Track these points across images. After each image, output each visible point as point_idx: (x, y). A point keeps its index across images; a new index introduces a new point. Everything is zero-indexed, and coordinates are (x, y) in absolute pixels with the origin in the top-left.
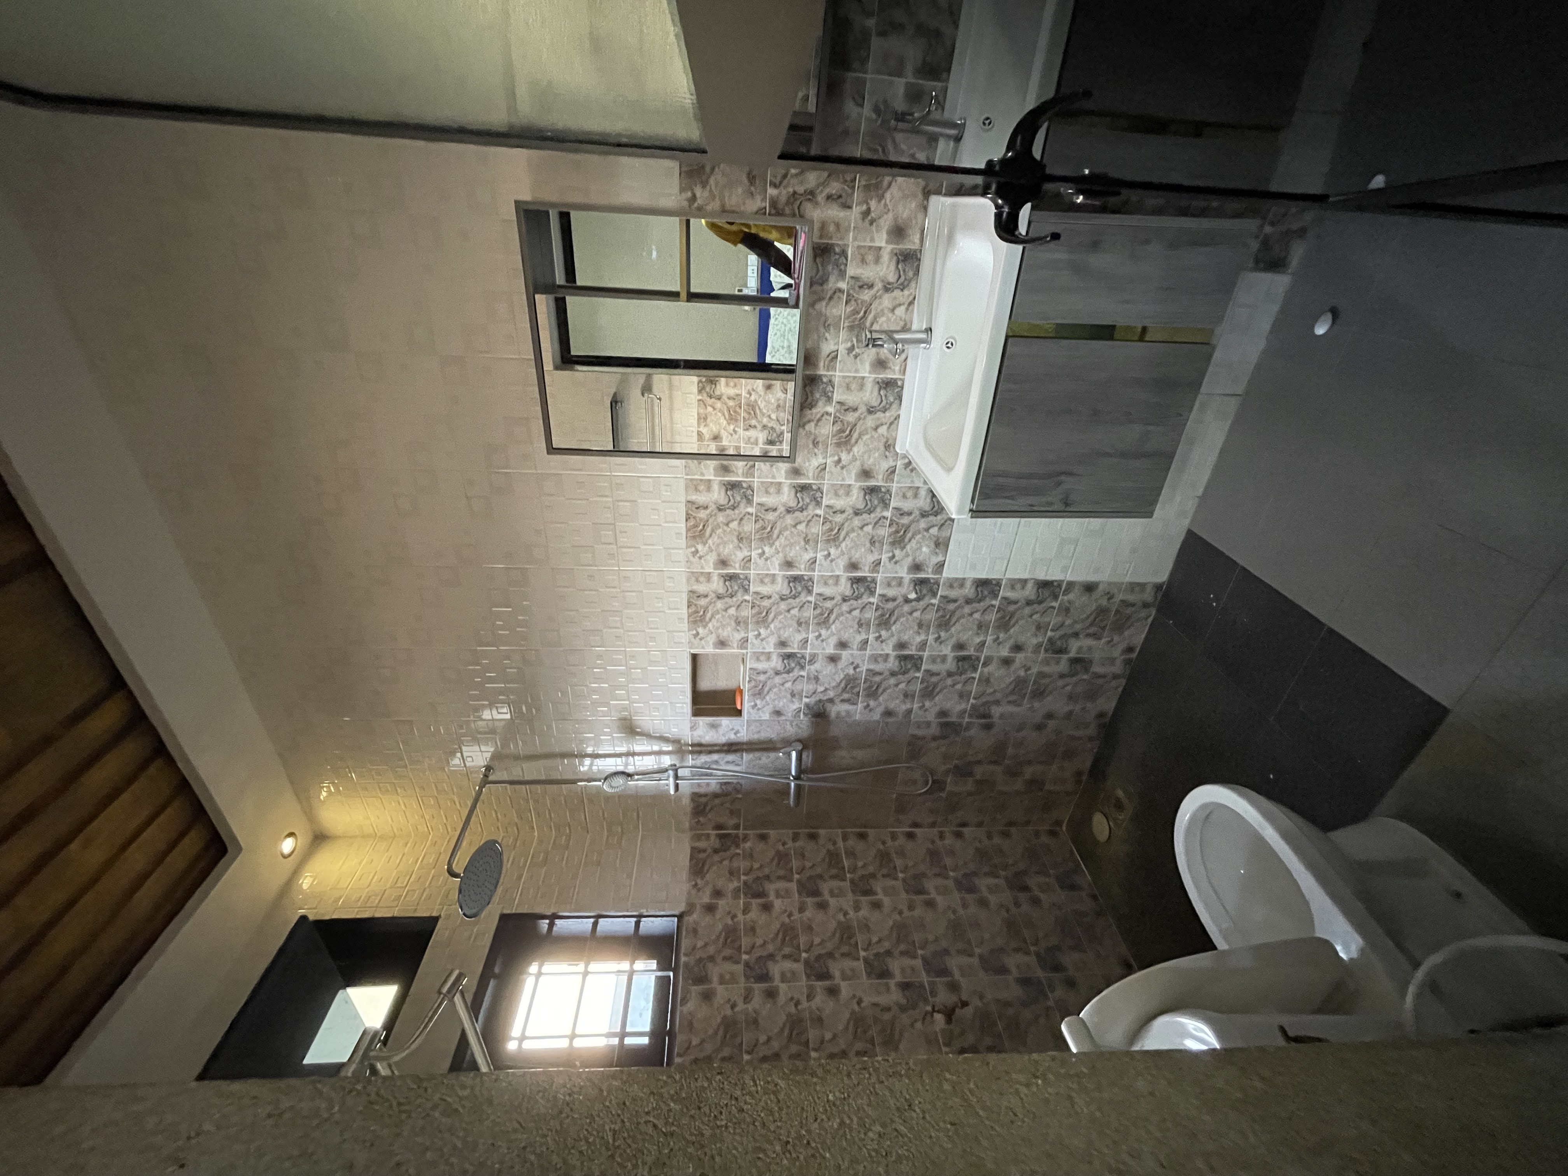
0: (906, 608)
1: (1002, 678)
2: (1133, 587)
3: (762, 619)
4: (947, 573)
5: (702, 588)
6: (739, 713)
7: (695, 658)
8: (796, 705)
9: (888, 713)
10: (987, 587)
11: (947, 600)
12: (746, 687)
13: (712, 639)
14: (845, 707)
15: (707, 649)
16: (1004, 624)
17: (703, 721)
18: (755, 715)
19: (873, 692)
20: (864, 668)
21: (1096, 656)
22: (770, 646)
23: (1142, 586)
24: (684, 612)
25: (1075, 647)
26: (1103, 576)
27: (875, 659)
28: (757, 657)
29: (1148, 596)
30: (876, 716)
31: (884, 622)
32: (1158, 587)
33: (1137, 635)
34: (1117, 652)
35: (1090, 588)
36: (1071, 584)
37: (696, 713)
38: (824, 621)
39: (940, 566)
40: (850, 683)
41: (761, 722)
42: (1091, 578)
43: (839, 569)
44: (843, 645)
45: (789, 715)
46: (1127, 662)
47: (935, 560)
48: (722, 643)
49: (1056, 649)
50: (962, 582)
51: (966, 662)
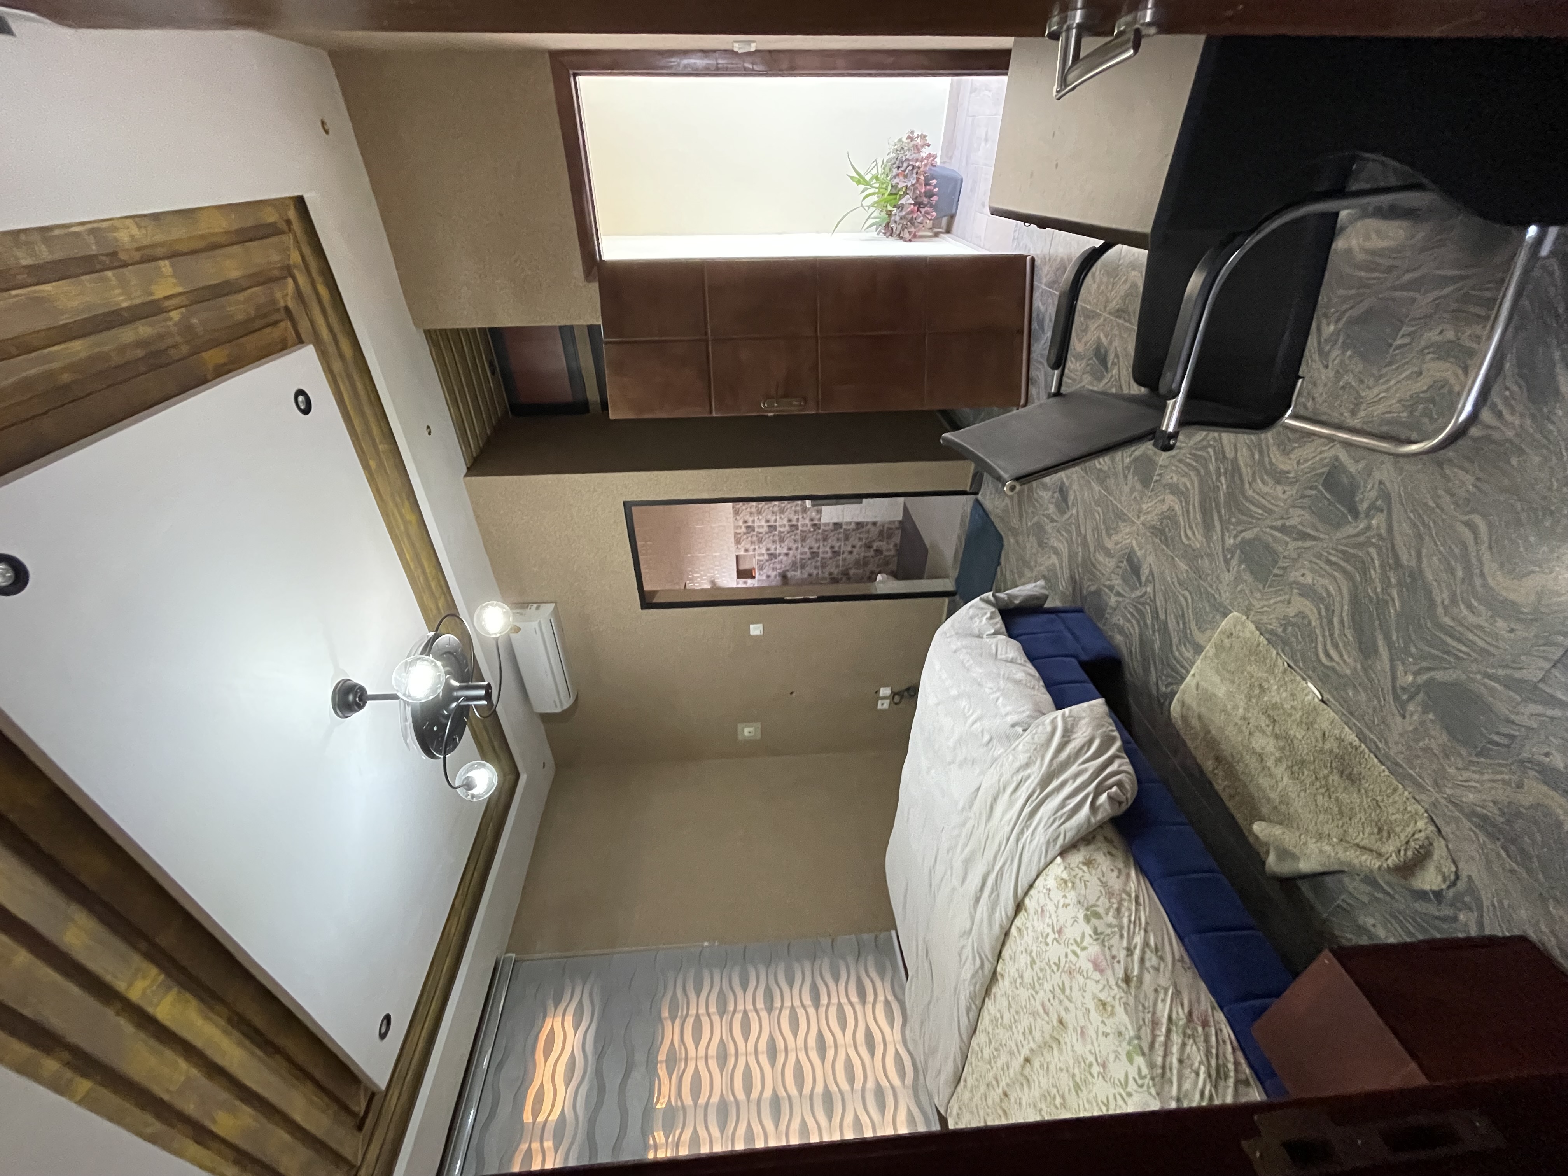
0: (810, 535)
1: (851, 559)
2: (890, 522)
3: (760, 541)
4: (823, 521)
5: (739, 531)
6: (754, 577)
7: (737, 557)
8: (775, 573)
9: (810, 575)
10: (837, 526)
11: (824, 531)
12: (756, 567)
13: (743, 549)
14: (793, 573)
15: (742, 553)
16: (847, 538)
17: (741, 581)
18: (761, 578)
19: (803, 567)
20: (799, 557)
21: (884, 548)
22: (764, 551)
23: (894, 522)
24: (733, 540)
25: (876, 545)
26: (878, 519)
27: (802, 554)
28: (760, 555)
29: (897, 524)
30: (806, 576)
31: (804, 539)
32: (900, 522)
33: (897, 539)
34: (891, 546)
35: (875, 524)
36: (867, 523)
37: (738, 578)
38: (782, 540)
39: (820, 519)
40: (794, 563)
41: (762, 581)
42: (874, 520)
43: (785, 522)
44: (790, 549)
45: (773, 577)
46: (897, 550)
47: (818, 517)
48: (746, 550)
49: (869, 546)
50: (828, 524)
51: (836, 553)
